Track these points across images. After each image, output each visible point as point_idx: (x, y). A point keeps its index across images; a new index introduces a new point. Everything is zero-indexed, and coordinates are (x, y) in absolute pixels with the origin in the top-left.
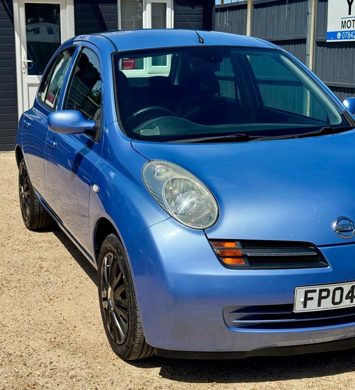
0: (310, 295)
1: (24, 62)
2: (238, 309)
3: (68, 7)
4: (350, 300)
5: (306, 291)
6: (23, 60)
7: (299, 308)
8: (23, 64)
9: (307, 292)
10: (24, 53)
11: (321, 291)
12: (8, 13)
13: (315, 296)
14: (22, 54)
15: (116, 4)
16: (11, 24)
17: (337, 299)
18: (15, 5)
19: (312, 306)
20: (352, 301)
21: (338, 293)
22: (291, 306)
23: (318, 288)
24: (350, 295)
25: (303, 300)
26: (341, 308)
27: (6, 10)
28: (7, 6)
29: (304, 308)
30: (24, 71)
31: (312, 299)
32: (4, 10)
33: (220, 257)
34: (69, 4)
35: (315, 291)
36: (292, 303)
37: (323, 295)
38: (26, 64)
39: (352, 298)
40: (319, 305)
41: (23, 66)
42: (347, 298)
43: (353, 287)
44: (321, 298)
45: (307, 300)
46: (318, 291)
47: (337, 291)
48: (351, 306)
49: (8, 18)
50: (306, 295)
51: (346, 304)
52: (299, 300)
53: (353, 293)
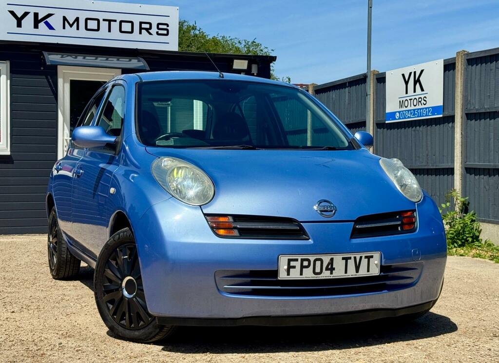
0: (292, 264)
1: (66, 140)
4: (329, 271)
5: (289, 259)
6: (65, 138)
7: (283, 275)
8: (65, 141)
9: (289, 261)
11: (302, 260)
12: (52, 89)
13: (297, 264)
14: (65, 131)
16: (54, 99)
17: (318, 270)
18: (60, 81)
19: (295, 275)
20: (331, 273)
21: (318, 263)
22: (275, 273)
23: (300, 258)
24: (330, 267)
25: (286, 267)
26: (322, 278)
27: (50, 86)
28: (51, 82)
29: (288, 275)
30: (65, 149)
31: (294, 267)
32: (48, 86)
33: (215, 229)
35: (297, 260)
36: (276, 269)
37: (304, 265)
38: (68, 141)
39: (331, 269)
40: (301, 274)
41: (65, 144)
42: (327, 269)
43: (332, 260)
44: (302, 267)
45: (290, 267)
46: (299, 260)
47: (317, 262)
48: (332, 278)
49: (52, 94)
50: (289, 264)
51: (326, 275)
52: (283, 268)
53: (332, 266)
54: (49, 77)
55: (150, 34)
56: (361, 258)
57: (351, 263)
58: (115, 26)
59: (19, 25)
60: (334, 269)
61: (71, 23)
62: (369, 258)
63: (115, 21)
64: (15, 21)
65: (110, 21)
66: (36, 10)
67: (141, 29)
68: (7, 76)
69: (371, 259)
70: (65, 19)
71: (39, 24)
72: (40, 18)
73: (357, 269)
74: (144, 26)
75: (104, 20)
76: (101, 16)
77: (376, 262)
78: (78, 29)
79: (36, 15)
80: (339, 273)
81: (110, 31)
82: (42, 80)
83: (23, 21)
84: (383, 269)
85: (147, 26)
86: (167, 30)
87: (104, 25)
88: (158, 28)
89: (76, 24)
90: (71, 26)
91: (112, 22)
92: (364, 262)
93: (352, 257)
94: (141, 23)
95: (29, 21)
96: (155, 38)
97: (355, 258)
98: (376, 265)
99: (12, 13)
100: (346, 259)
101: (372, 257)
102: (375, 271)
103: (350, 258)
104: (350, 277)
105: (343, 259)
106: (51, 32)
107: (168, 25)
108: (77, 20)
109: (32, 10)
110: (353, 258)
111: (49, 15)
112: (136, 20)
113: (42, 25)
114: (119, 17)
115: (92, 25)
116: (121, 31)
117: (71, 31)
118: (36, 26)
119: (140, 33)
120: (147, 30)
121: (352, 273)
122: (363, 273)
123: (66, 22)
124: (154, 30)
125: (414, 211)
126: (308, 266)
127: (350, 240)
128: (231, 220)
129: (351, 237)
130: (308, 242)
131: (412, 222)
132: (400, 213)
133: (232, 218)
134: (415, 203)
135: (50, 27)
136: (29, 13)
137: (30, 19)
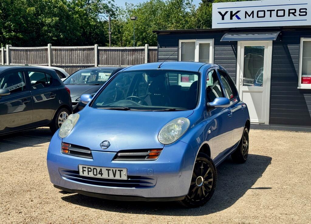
0: (84, 169)
1: (241, 79)
2: (66, 170)
3: (268, 47)
4: (101, 175)
7: (81, 174)
9: (83, 167)
10: (242, 74)
11: (88, 168)
14: (241, 74)
15: (299, 44)
16: (235, 58)
17: (95, 173)
18: (239, 48)
19: (86, 174)
20: (102, 176)
21: (95, 170)
22: (78, 172)
23: (87, 167)
24: (100, 173)
25: (82, 170)
26: (97, 177)
27: (233, 50)
28: (234, 48)
29: (83, 174)
30: (240, 84)
31: (85, 171)
35: (86, 168)
39: (102, 174)
40: (88, 174)
41: (241, 81)
43: (101, 169)
44: (88, 171)
45: (83, 171)
46: (87, 168)
48: (102, 178)
49: (234, 55)
51: (99, 176)
52: (81, 170)
53: (101, 172)
54: (233, 46)
55: (295, 15)
56: (116, 170)
57: (111, 172)
58: (274, 13)
59: (223, 19)
60: (103, 174)
62: (120, 171)
63: (274, 10)
64: (221, 17)
65: (271, 11)
66: (231, 10)
67: (289, 13)
68: (213, 46)
69: (121, 172)
70: (246, 13)
71: (233, 17)
72: (233, 13)
73: (115, 176)
75: (268, 11)
76: (266, 9)
77: (124, 173)
78: (253, 17)
79: (231, 12)
80: (105, 176)
81: (271, 16)
82: (230, 48)
84: (128, 177)
85: (293, 11)
86: (306, 12)
87: (268, 14)
88: (300, 12)
90: (249, 16)
92: (118, 173)
93: (111, 169)
94: (289, 10)
95: (228, 16)
96: (298, 17)
97: (113, 170)
98: (125, 174)
99: (220, 13)
100: (108, 170)
101: (122, 171)
102: (124, 178)
103: (110, 170)
104: (111, 179)
105: (107, 170)
106: (239, 21)
107: (306, 9)
108: (253, 12)
109: (229, 10)
111: (238, 12)
112: (287, 8)
113: (234, 17)
114: (276, 8)
116: (277, 16)
117: (249, 19)
118: (231, 18)
119: (289, 16)
120: (293, 13)
121: (111, 177)
122: (117, 177)
123: (247, 15)
125: (162, 149)
126: (91, 171)
127: (111, 161)
128: (70, 146)
129: (113, 160)
130: (92, 160)
131: (157, 155)
132: (151, 150)
133: (70, 145)
134: (165, 145)
135: (239, 18)
136: (228, 12)
137: (228, 15)
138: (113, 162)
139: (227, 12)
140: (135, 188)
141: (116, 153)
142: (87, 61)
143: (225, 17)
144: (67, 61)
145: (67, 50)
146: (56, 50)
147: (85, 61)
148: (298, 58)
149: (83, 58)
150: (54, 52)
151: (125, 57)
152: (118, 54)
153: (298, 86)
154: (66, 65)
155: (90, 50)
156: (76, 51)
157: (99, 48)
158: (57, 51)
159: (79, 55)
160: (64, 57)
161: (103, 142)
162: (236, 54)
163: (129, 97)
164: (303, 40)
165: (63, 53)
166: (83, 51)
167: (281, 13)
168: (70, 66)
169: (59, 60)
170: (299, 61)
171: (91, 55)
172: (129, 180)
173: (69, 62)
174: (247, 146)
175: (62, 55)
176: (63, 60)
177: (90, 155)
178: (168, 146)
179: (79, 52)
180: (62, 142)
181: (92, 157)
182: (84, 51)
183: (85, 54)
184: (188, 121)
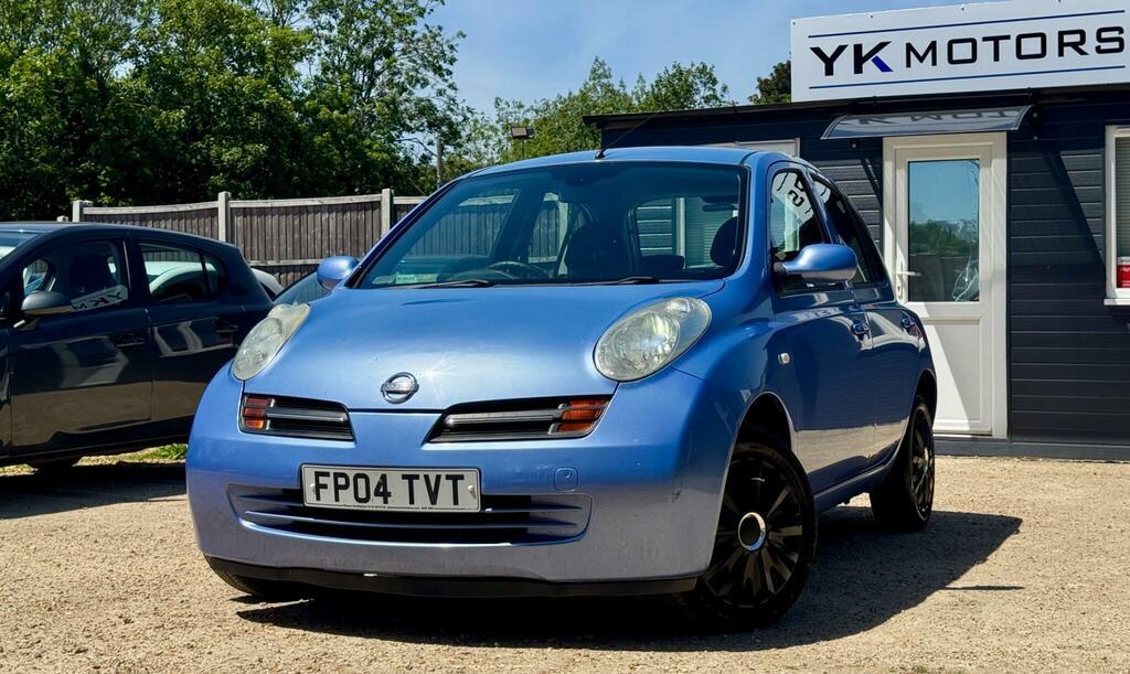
0: (322, 480)
1: (900, 276)
3: (994, 162)
4: (382, 498)
5: (316, 473)
6: (899, 272)
7: (310, 500)
8: (897, 279)
9: (318, 475)
10: (902, 259)
11: (336, 476)
12: (873, 182)
13: (329, 481)
14: (899, 260)
15: (1102, 150)
16: (876, 202)
17: (362, 494)
18: (888, 166)
19: (327, 500)
20: (386, 502)
21: (361, 482)
22: (298, 494)
23: (332, 472)
24: (381, 490)
25: (313, 485)
26: (369, 509)
27: (870, 178)
28: (871, 169)
29: (317, 499)
30: (898, 295)
31: (325, 486)
32: (866, 176)
33: (248, 419)
34: (996, 157)
35: (327, 474)
36: (300, 488)
37: (339, 479)
38: (905, 279)
39: (386, 495)
40: (337, 499)
41: (898, 284)
42: (377, 493)
43: (384, 477)
44: (338, 488)
45: (319, 487)
46: (332, 475)
47: (359, 480)
48: (386, 509)
49: (872, 191)
50: (317, 480)
51: (376, 504)
52: (310, 485)
53: (385, 488)
55: (1082, 53)
56: (438, 478)
57: (419, 485)
58: (1008, 48)
59: (829, 71)
60: (389, 494)
61: (921, 54)
62: (455, 479)
63: (1008, 37)
64: (823, 64)
65: (996, 40)
66: (857, 40)
67: (1062, 45)
69: (459, 481)
70: (910, 48)
71: (864, 65)
72: (865, 52)
73: (433, 500)
74: (1067, 39)
75: (985, 39)
76: (978, 33)
77: (470, 487)
78: (934, 63)
79: (858, 48)
80: (398, 502)
81: (996, 58)
82: (855, 167)
83: (835, 64)
84: (486, 500)
85: (1076, 38)
86: (1121, 41)
87: (986, 49)
88: (1100, 39)
89: (930, 53)
90: (921, 59)
91: (1000, 42)
92: (446, 486)
93: (421, 474)
94: (1061, 34)
95: (845, 62)
96: (1094, 59)
97: (426, 477)
98: (472, 492)
99: (817, 51)
100: (411, 479)
101: (462, 477)
102: (470, 504)
103: (417, 477)
104: (421, 510)
105: (404, 477)
106: (886, 76)
107: (1120, 30)
108: (933, 46)
109: (851, 42)
110: (422, 478)
111: (882, 46)
112: (1051, 30)
113: (869, 66)
114: (1014, 30)
115: (962, 51)
116: (1019, 56)
117: (922, 69)
118: (858, 70)
119: (1061, 53)
120: (1075, 46)
121: (422, 504)
122: (444, 504)
123: (912, 55)
124: (1091, 43)
125: (608, 397)
126: (346, 487)
127: (422, 444)
128: (272, 405)
129: (428, 439)
130: (350, 445)
131: (590, 419)
132: (567, 400)
133: (273, 402)
134: (619, 382)
135: (884, 67)
136: (846, 46)
137: (847, 58)
138: (428, 447)
139: (841, 49)
140: (509, 544)
141: (440, 415)
142: (354, 248)
143: (836, 64)
144: (283, 248)
145: (286, 211)
146: (245, 212)
147: (347, 249)
148: (1102, 198)
149: (340, 236)
150: (238, 221)
151: (490, 231)
152: (466, 224)
153: (1105, 296)
154: (282, 263)
155: (366, 210)
156: (316, 213)
157: (399, 200)
158: (248, 218)
159: (325, 228)
160: (275, 237)
161: (391, 380)
162: (879, 191)
163: (499, 264)
164: (1114, 133)
165: (271, 221)
166: (340, 215)
167: (1031, 46)
168: (294, 268)
169: (255, 247)
170: (1104, 208)
171: (369, 227)
172: (489, 514)
173: (290, 255)
174: (929, 468)
175: (269, 231)
176: (269, 248)
177: (344, 429)
178: (632, 387)
179: (325, 216)
180: (244, 394)
181: (352, 433)
182: (344, 212)
183: (347, 224)
184: (704, 308)
